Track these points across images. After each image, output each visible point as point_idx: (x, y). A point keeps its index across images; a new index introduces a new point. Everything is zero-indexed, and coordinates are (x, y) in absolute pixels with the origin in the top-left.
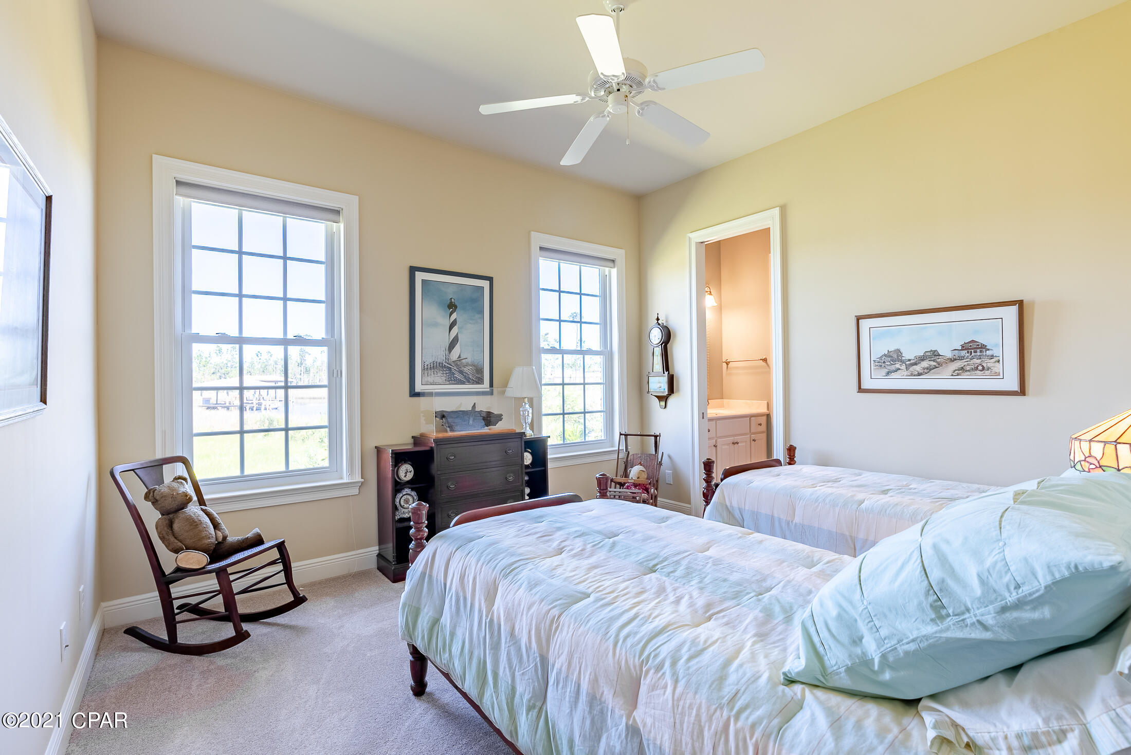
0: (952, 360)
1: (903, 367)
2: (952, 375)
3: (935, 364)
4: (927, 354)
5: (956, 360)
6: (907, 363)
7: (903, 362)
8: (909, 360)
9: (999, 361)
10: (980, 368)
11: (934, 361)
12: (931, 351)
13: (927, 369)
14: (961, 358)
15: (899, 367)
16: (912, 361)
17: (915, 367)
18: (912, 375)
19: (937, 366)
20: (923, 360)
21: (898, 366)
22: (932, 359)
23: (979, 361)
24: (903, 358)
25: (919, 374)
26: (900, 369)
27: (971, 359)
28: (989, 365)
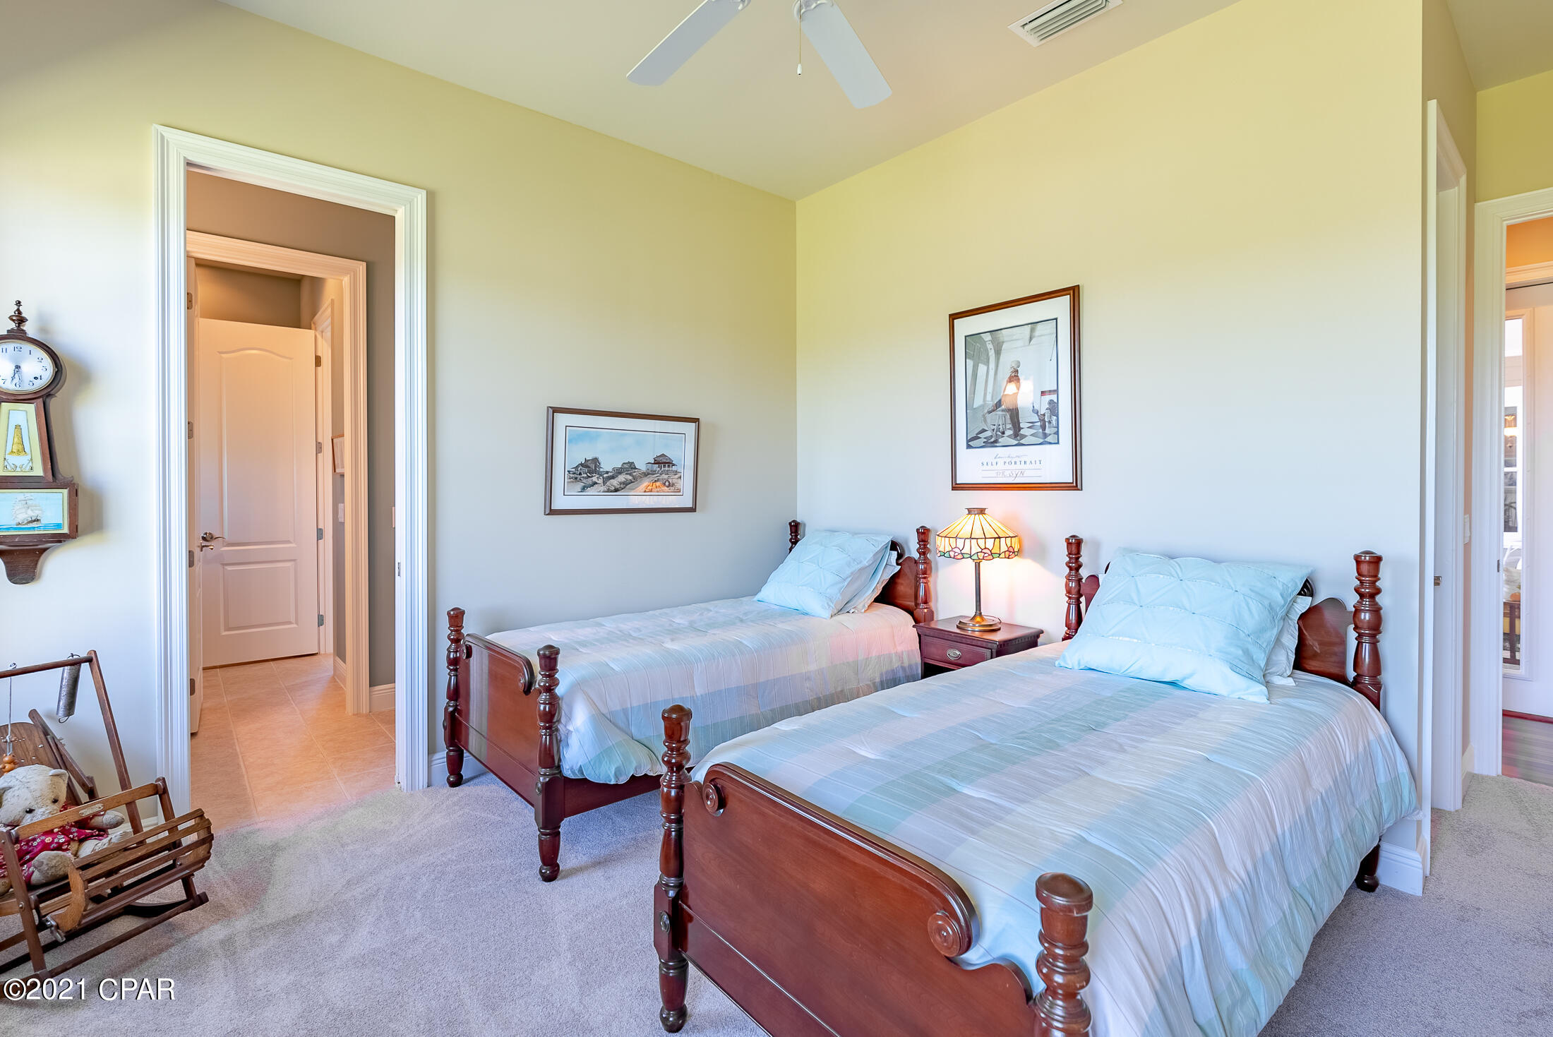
0: (646, 474)
1: (600, 481)
2: (645, 492)
3: (630, 478)
4: (626, 466)
5: (649, 474)
6: (605, 476)
7: (600, 474)
8: (607, 472)
9: (680, 477)
10: (667, 484)
11: (630, 474)
12: (629, 463)
13: (624, 483)
14: (653, 473)
15: (597, 481)
16: (610, 474)
17: (612, 480)
18: (609, 491)
19: (633, 480)
20: (620, 473)
21: (595, 479)
22: (629, 472)
23: (666, 477)
24: (601, 470)
25: (616, 490)
26: (597, 483)
27: (661, 474)
28: (674, 481)
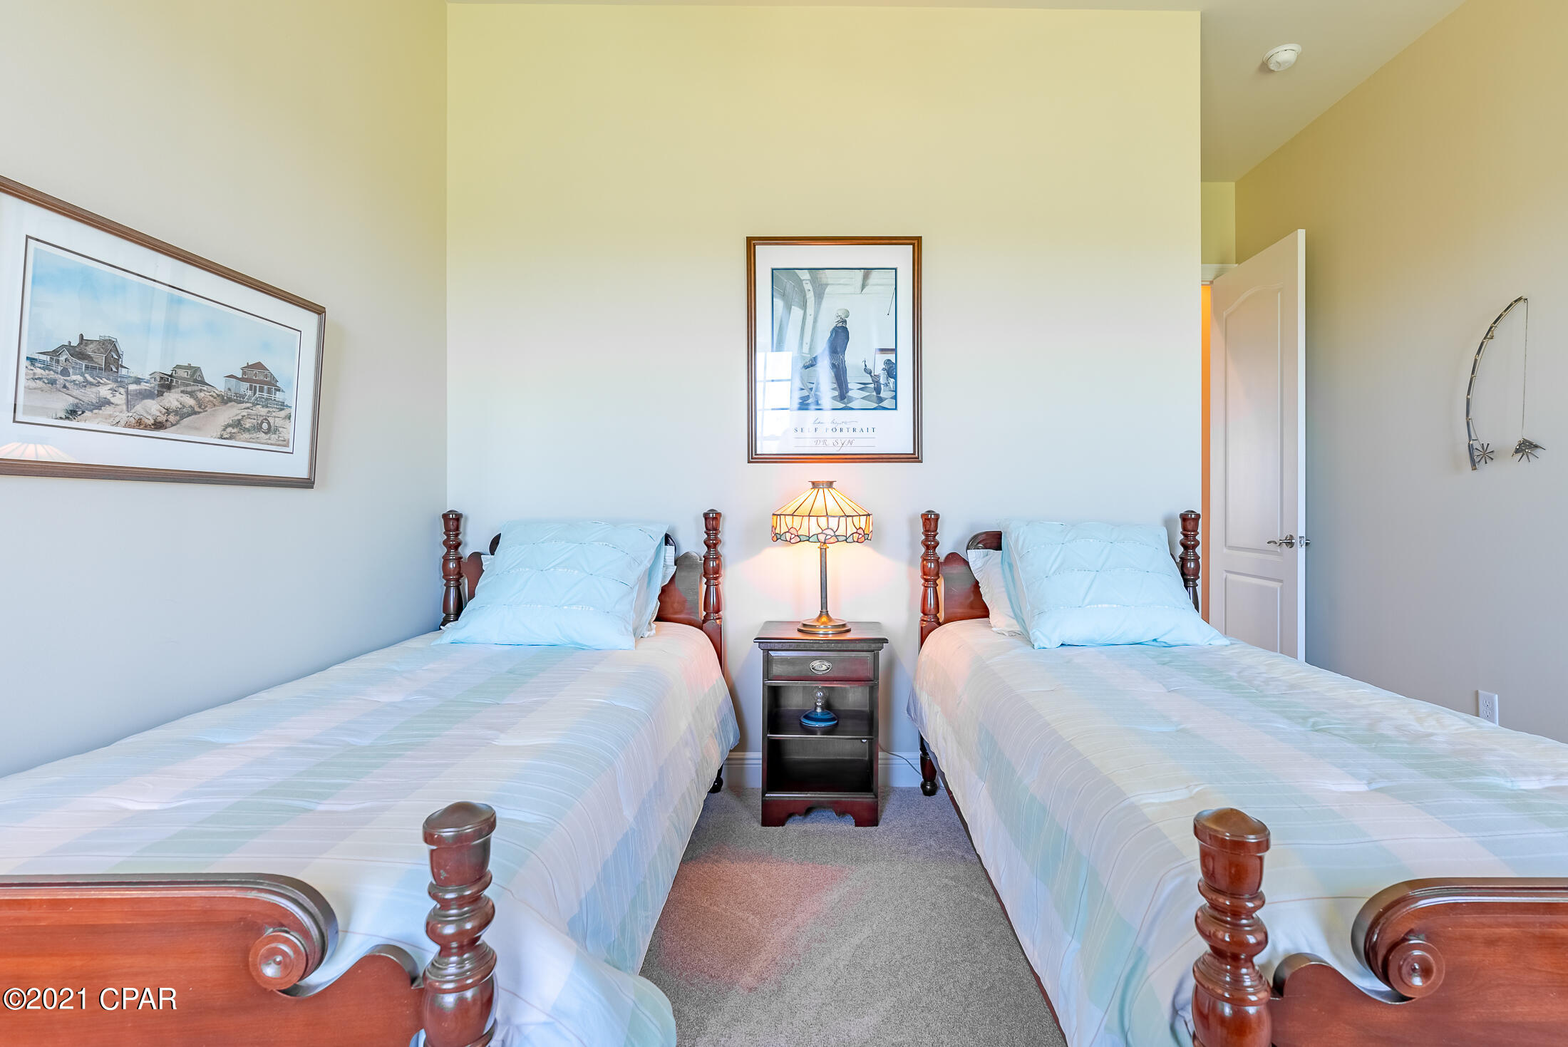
0: (225, 400)
1: (120, 399)
2: (222, 437)
3: (191, 402)
4: (182, 373)
5: (230, 400)
6: (132, 387)
7: (121, 383)
8: (138, 381)
9: (289, 417)
10: (265, 426)
11: (191, 394)
12: (189, 367)
13: (176, 412)
14: (239, 399)
15: (109, 396)
16: (144, 386)
17: (149, 402)
18: (139, 424)
19: (197, 409)
20: (169, 387)
21: (104, 392)
22: (189, 389)
23: (263, 411)
24: (124, 372)
25: (158, 426)
26: (109, 403)
27: (255, 405)
28: (279, 422)
